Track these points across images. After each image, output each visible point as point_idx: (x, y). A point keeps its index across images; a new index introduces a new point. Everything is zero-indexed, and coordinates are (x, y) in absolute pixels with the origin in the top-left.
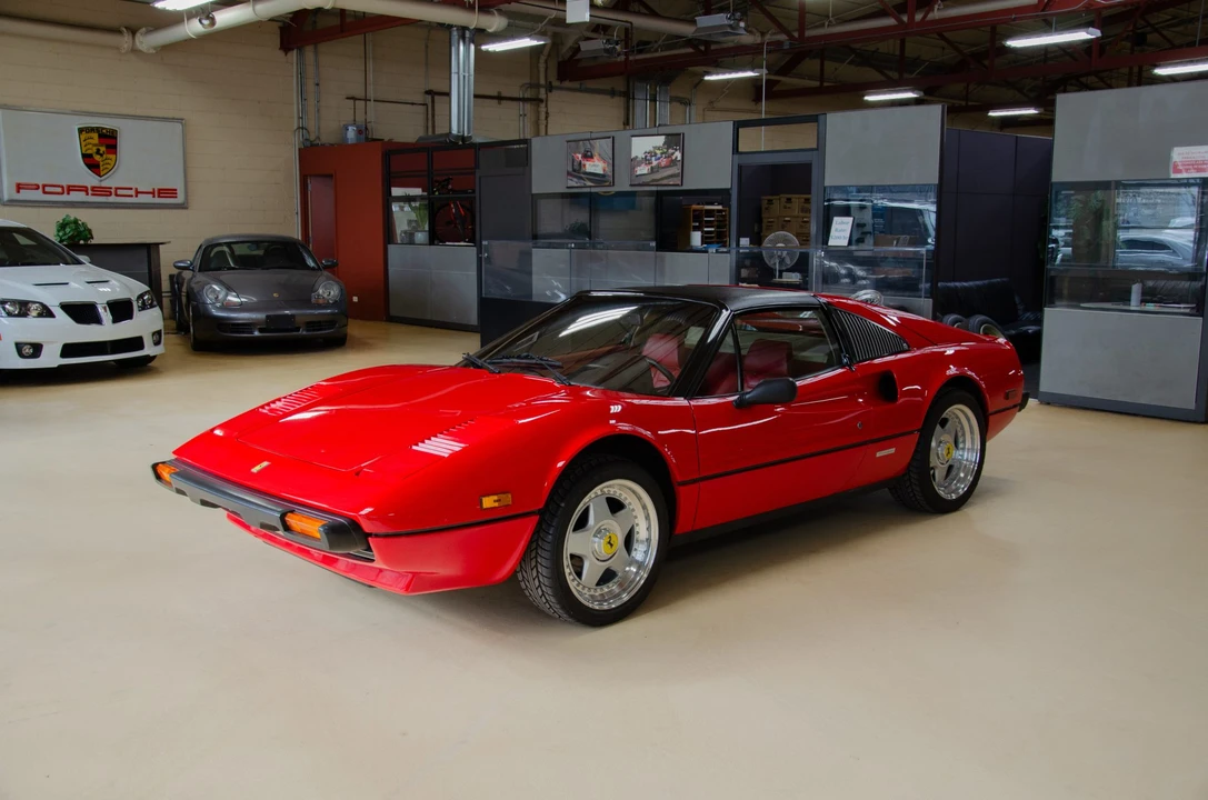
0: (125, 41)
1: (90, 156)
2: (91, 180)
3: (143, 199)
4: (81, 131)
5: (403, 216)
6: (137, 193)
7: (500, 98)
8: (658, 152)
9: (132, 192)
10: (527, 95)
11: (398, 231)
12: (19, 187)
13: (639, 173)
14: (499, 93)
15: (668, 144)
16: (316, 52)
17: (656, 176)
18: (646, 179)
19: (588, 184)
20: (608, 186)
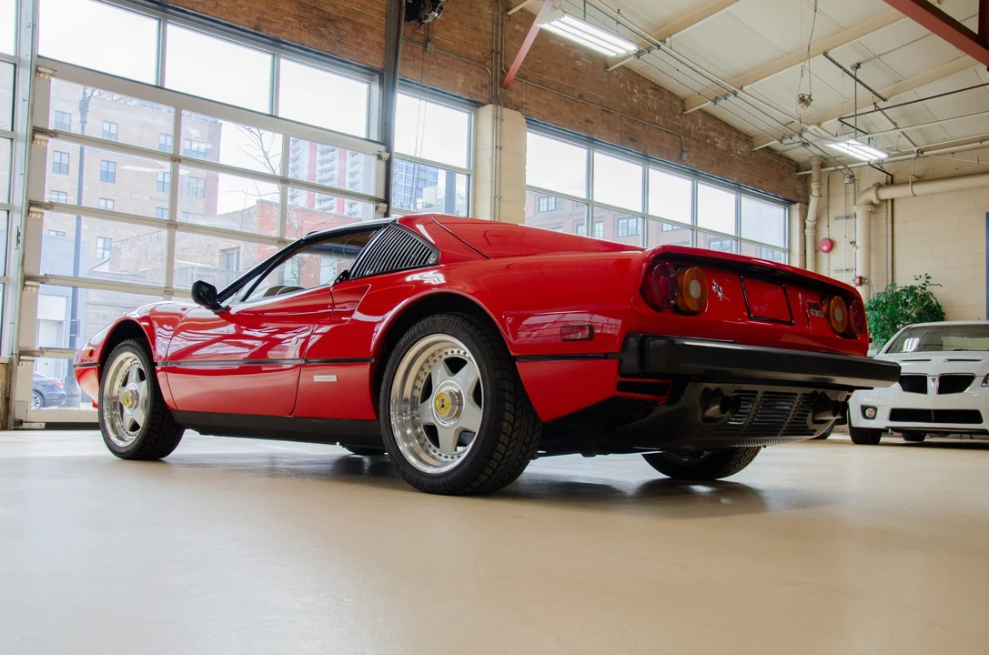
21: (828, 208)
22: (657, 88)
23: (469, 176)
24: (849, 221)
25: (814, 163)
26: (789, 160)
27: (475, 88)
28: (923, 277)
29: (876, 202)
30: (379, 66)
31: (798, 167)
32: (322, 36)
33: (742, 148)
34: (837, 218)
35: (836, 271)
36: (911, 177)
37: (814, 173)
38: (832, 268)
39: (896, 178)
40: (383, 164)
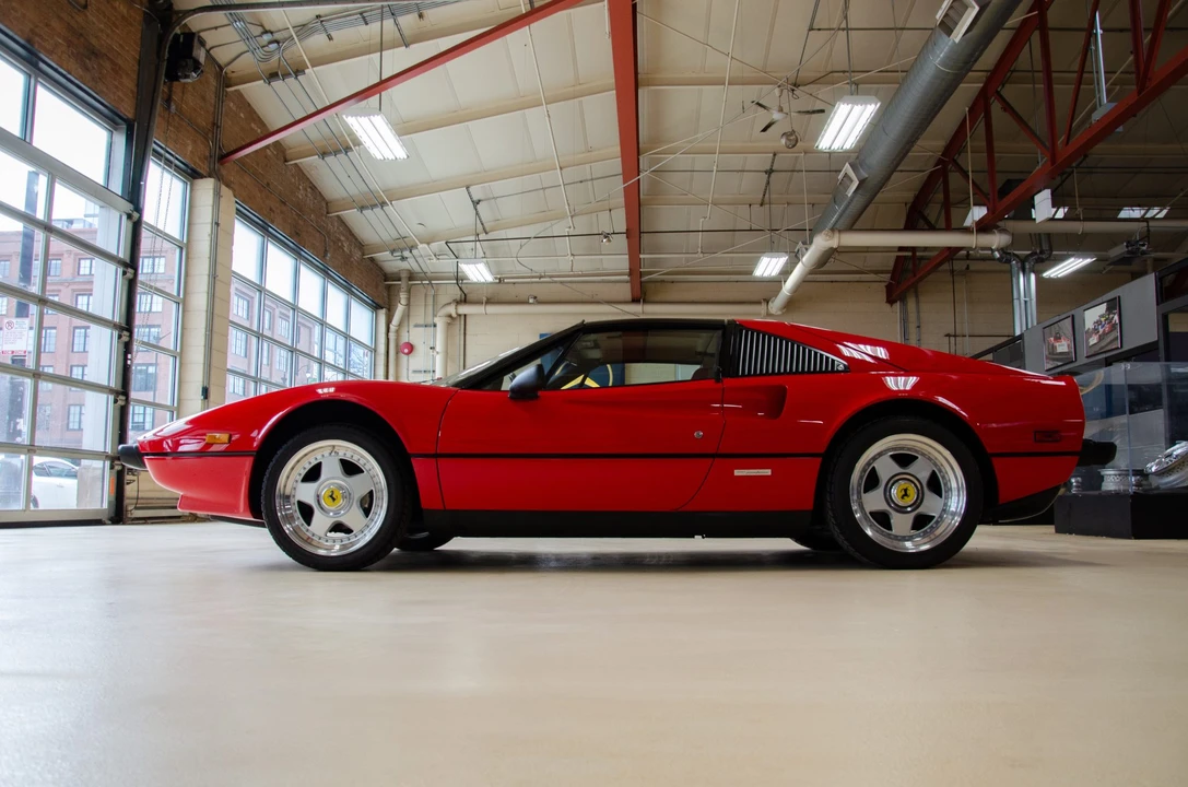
0: (762, 308)
8: (1103, 319)
13: (1091, 343)
15: (1109, 310)
16: (918, 302)
17: (1103, 344)
18: (1097, 348)
19: (1060, 364)
20: (1072, 362)
21: (408, 316)
22: (314, 188)
23: (181, 249)
24: (427, 328)
25: (404, 275)
26: (381, 268)
27: (200, 158)
29: (454, 315)
30: (130, 114)
31: (386, 277)
32: (87, 69)
33: (357, 255)
34: (416, 326)
35: (415, 371)
36: (485, 299)
37: (403, 284)
38: (411, 369)
39: (469, 297)
40: (130, 225)
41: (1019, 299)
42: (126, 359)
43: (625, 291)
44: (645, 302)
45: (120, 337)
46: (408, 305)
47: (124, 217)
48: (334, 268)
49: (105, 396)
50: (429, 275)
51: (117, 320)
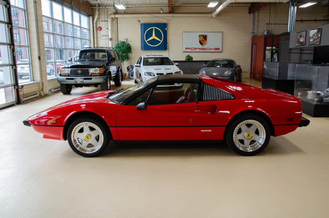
0: (210, 15)
1: (201, 41)
2: (201, 46)
3: (212, 50)
4: (199, 36)
5: (268, 54)
6: (211, 49)
7: (315, 20)
8: (315, 34)
9: (210, 49)
10: (326, 19)
11: (267, 58)
12: (186, 49)
13: (311, 41)
14: (315, 19)
15: (318, 32)
16: (258, 13)
17: (314, 42)
18: (312, 43)
19: (300, 45)
20: (304, 45)
21: (99, 18)
23: (25, 11)
24: (105, 22)
25: (97, 5)
26: (89, 3)
28: (126, 39)
29: (114, 18)
31: (91, 6)
33: (82, 0)
34: (102, 21)
35: (102, 36)
36: (123, 12)
37: (97, 8)
38: (101, 35)
39: (118, 12)
40: (7, 9)
41: (291, 15)
42: (13, 54)
43: (167, 9)
44: (174, 13)
45: (10, 48)
46: (99, 15)
47: (4, 7)
48: (75, 7)
49: (9, 67)
50: (105, 5)
51: (8, 42)
